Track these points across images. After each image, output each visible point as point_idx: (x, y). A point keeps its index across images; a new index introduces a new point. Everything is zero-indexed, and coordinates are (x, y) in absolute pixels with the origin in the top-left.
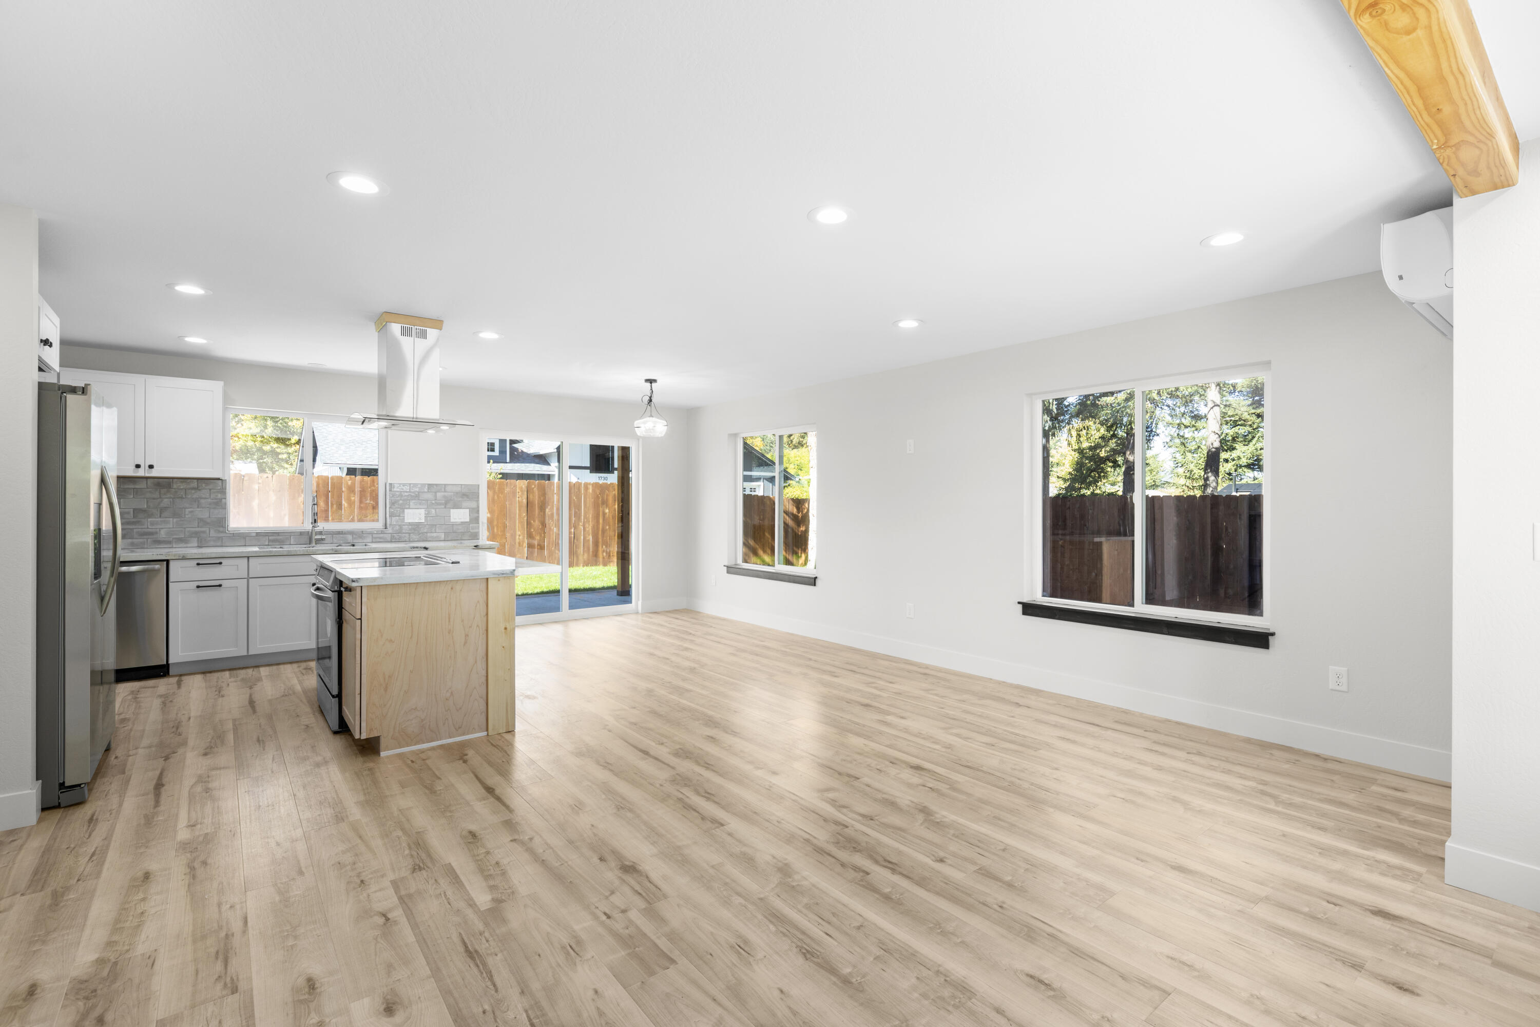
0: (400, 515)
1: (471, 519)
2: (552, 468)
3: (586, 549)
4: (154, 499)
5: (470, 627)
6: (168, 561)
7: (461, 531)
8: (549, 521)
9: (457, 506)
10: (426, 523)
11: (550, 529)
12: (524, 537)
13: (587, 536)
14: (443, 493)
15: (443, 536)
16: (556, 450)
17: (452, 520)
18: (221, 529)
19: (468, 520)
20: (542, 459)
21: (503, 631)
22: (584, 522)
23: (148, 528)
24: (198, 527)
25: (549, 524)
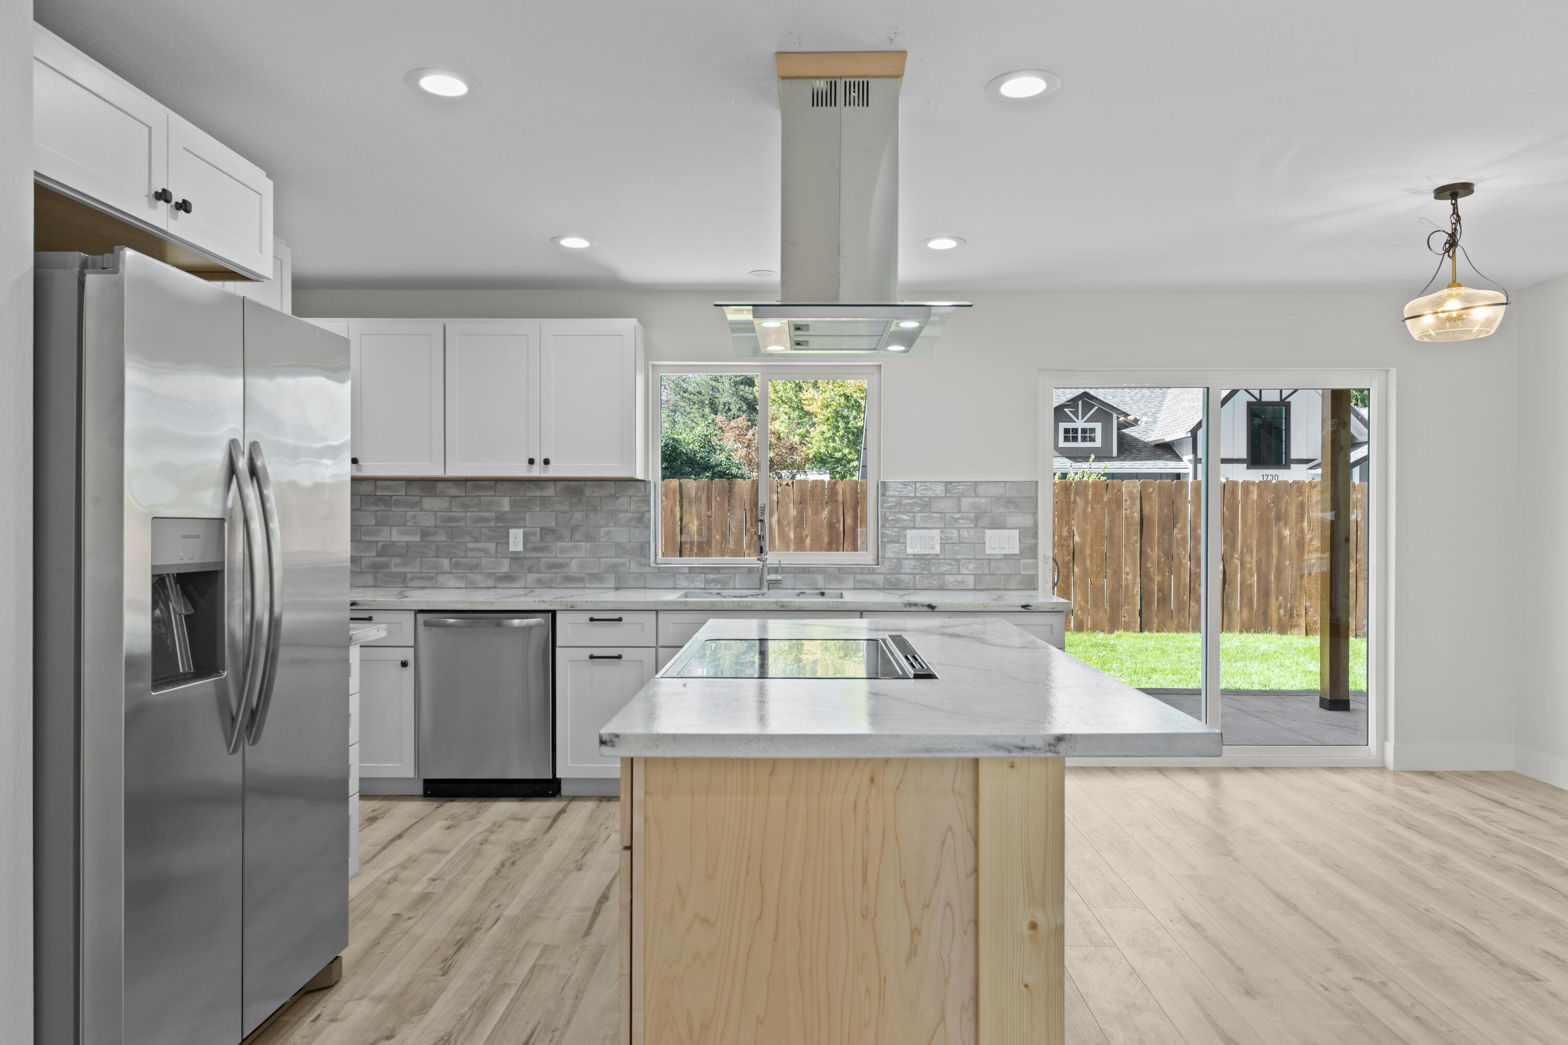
0: (899, 539)
1: (1021, 549)
2: (1185, 466)
3: (1245, 601)
4: (564, 512)
5: (926, 906)
6: (554, 613)
7: (1003, 572)
8: (1178, 549)
9: (997, 525)
10: (942, 557)
11: (1180, 563)
12: (1135, 577)
13: (1248, 577)
14: (972, 500)
15: (970, 581)
16: (1189, 435)
17: (988, 551)
18: (644, 561)
19: (1016, 551)
20: (1167, 449)
21: (1026, 931)
22: (1242, 552)
23: (557, 557)
24: (616, 557)
25: (1178, 555)
